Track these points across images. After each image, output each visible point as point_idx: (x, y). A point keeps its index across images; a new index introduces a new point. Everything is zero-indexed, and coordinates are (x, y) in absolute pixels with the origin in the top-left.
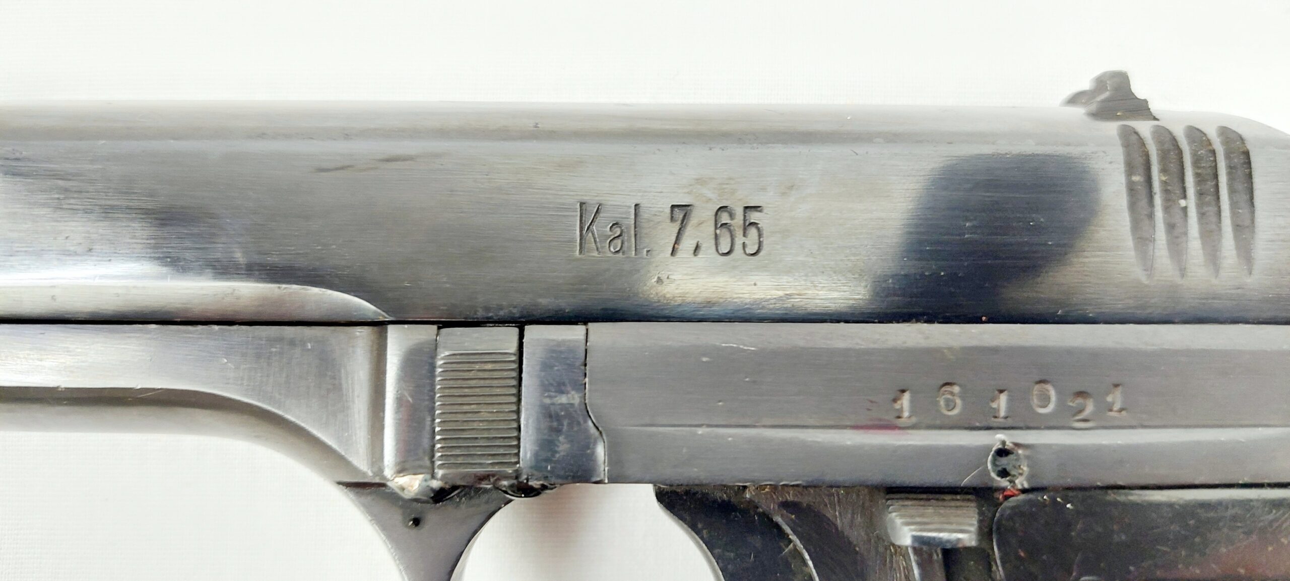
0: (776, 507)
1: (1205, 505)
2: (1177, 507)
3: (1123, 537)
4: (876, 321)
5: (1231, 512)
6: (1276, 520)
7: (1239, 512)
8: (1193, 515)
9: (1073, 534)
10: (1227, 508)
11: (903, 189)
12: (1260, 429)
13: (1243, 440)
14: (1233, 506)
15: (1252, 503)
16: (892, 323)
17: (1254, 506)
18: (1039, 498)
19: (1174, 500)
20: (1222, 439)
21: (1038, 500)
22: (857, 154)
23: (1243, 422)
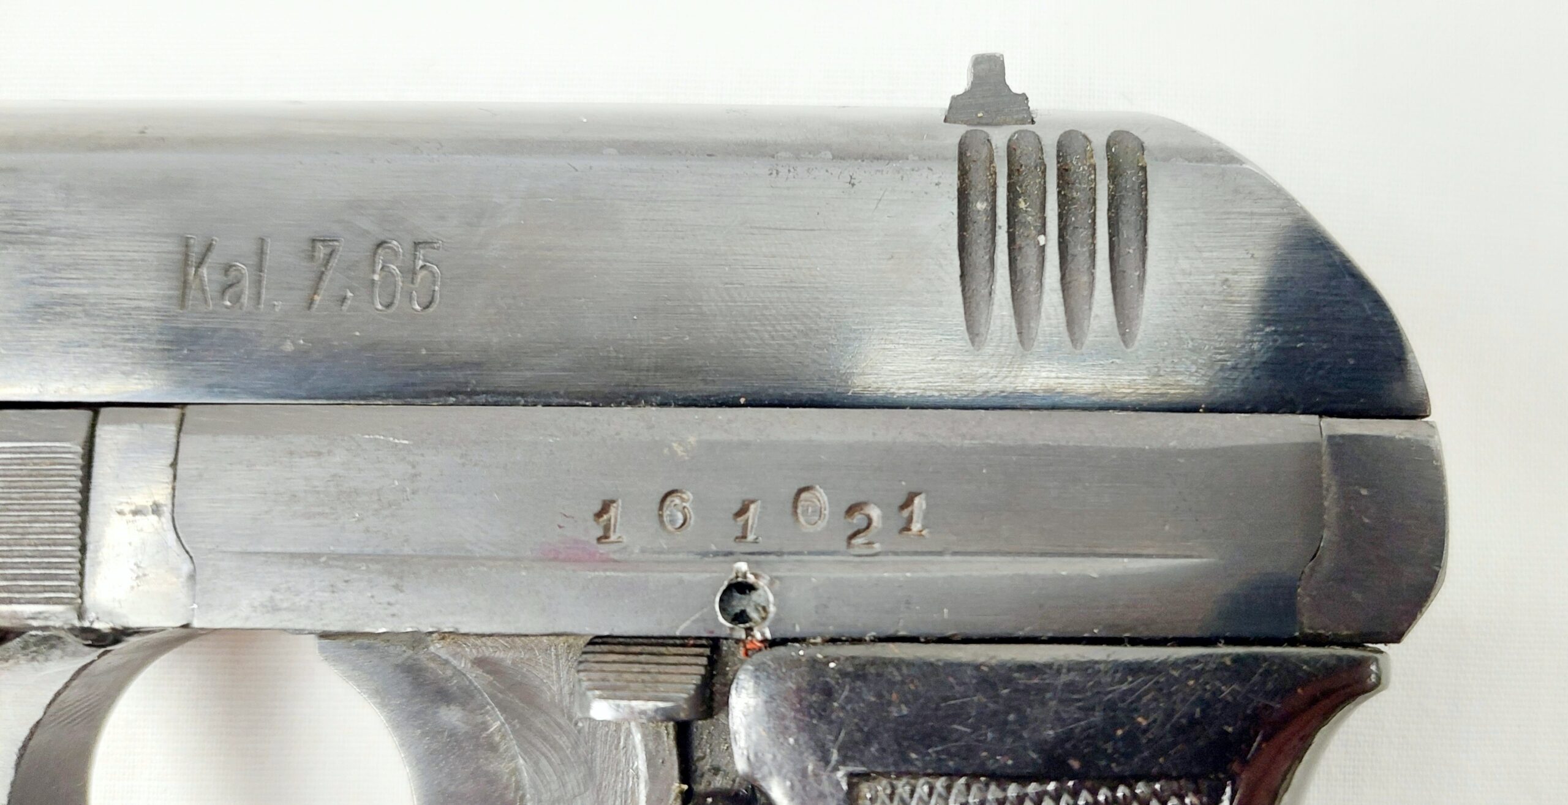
0: (469, 665)
1: (1031, 669)
2: (985, 669)
3: (905, 710)
4: (587, 404)
5: (1064, 678)
6: (1132, 691)
7: (1077, 679)
8: (1009, 681)
9: (836, 704)
10: (1059, 671)
11: (638, 220)
12: (1126, 560)
13: (1095, 575)
14: (1069, 670)
15: (1097, 666)
16: (611, 407)
17: (1099, 671)
18: (793, 654)
19: (982, 659)
20: (1064, 573)
21: (792, 656)
22: (577, 170)
23: (1098, 550)
